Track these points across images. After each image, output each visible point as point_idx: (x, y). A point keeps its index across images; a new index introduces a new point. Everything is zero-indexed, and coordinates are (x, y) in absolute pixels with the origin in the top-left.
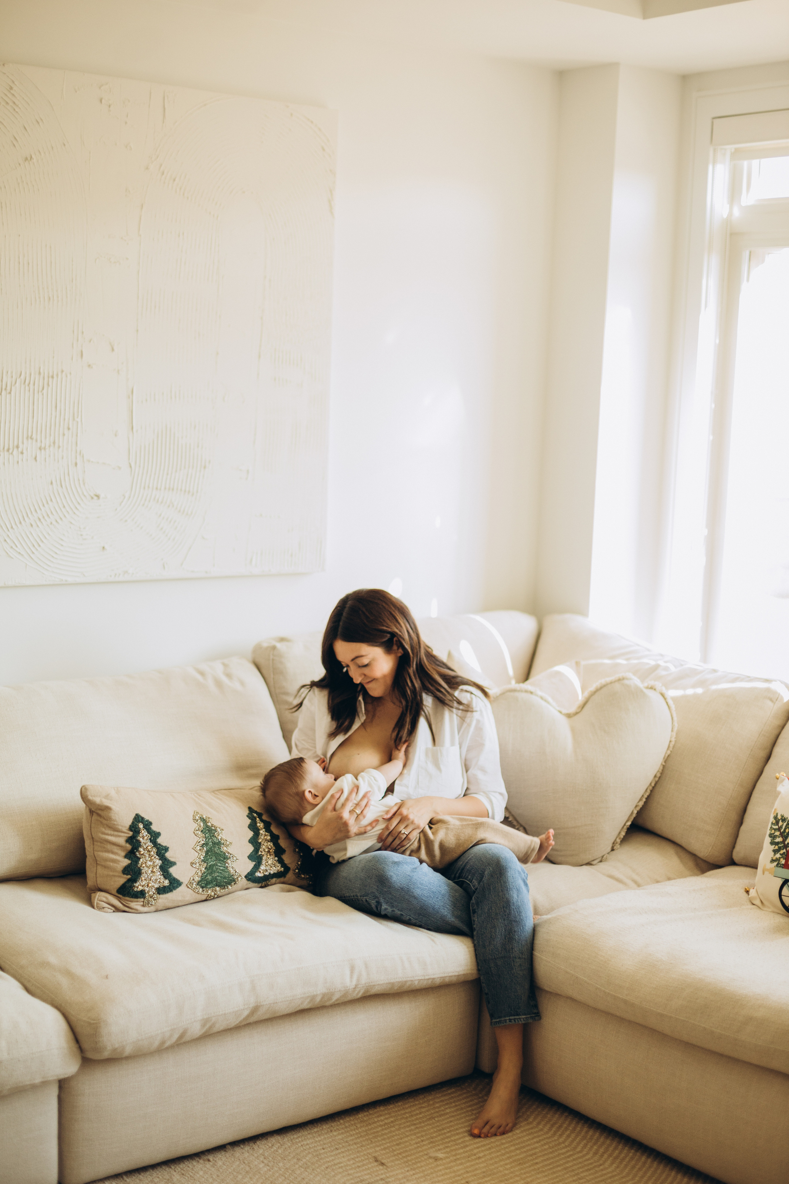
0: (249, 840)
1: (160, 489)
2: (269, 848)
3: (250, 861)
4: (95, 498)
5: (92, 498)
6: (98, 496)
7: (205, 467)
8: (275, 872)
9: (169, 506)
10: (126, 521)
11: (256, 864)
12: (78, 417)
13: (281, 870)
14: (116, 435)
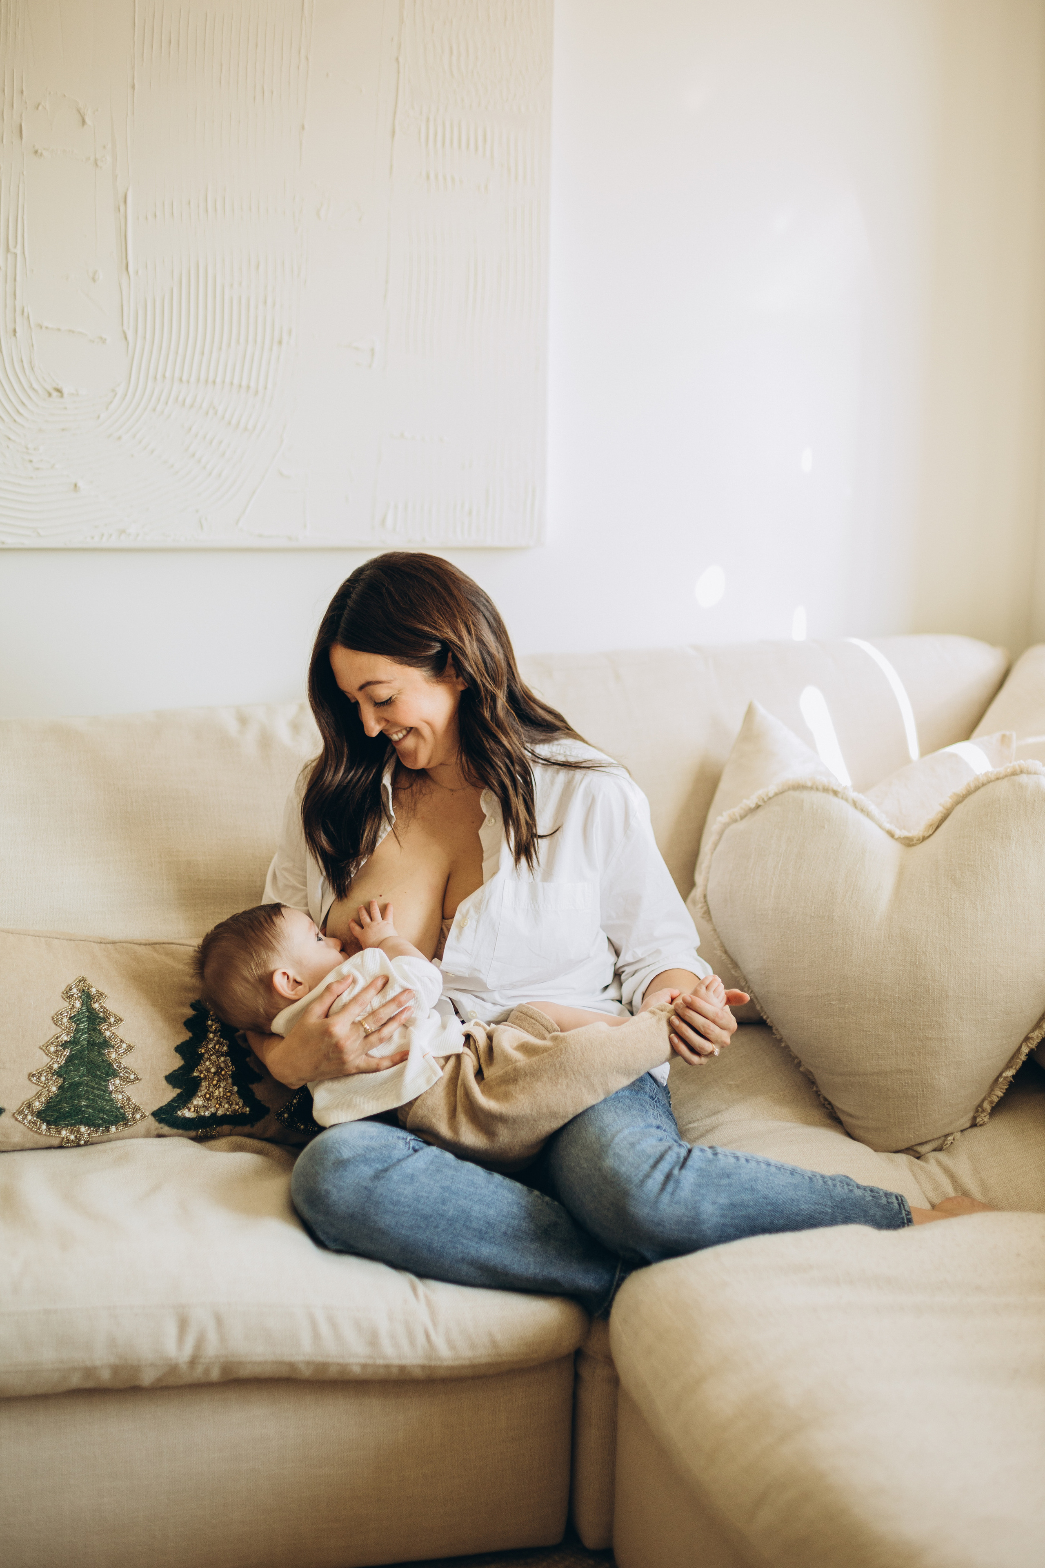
0: (178, 1046)
1: (188, 382)
2: (220, 1067)
3: (170, 1087)
4: (55, 394)
5: (50, 395)
6: (58, 390)
7: (280, 343)
8: (228, 1113)
9: (207, 413)
10: (120, 438)
11: (181, 1092)
12: (15, 247)
13: (244, 1111)
14: (94, 280)
